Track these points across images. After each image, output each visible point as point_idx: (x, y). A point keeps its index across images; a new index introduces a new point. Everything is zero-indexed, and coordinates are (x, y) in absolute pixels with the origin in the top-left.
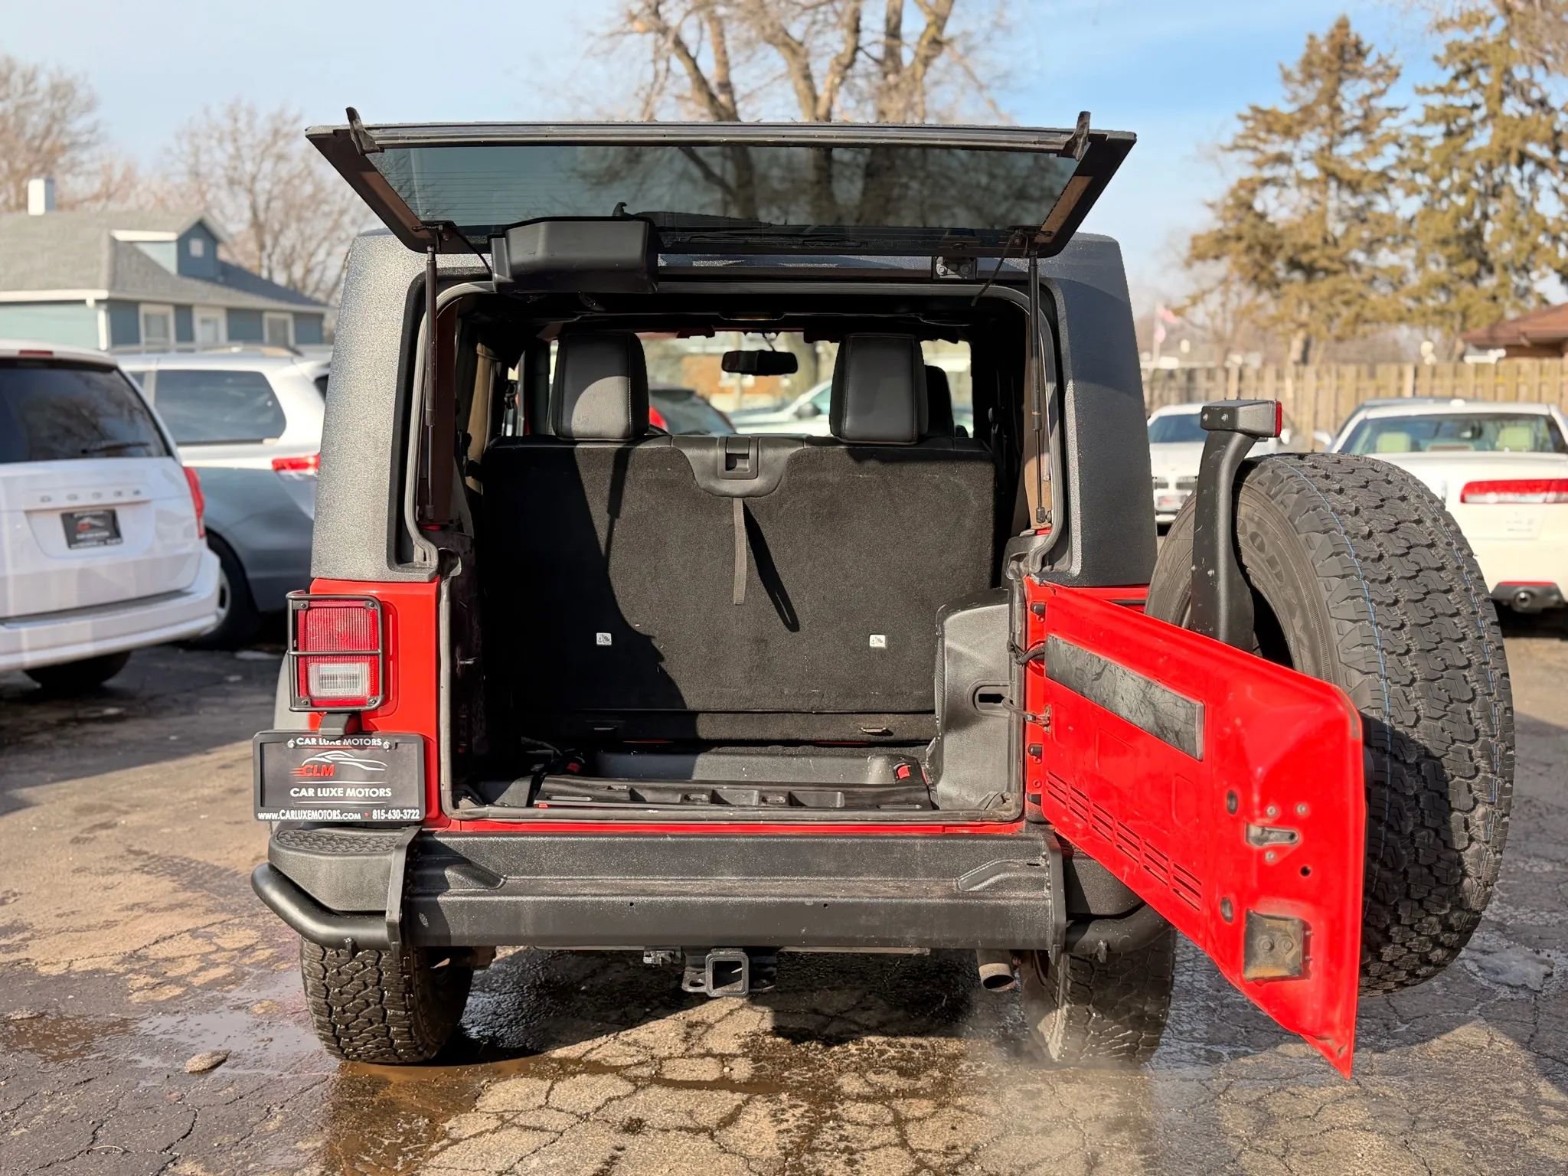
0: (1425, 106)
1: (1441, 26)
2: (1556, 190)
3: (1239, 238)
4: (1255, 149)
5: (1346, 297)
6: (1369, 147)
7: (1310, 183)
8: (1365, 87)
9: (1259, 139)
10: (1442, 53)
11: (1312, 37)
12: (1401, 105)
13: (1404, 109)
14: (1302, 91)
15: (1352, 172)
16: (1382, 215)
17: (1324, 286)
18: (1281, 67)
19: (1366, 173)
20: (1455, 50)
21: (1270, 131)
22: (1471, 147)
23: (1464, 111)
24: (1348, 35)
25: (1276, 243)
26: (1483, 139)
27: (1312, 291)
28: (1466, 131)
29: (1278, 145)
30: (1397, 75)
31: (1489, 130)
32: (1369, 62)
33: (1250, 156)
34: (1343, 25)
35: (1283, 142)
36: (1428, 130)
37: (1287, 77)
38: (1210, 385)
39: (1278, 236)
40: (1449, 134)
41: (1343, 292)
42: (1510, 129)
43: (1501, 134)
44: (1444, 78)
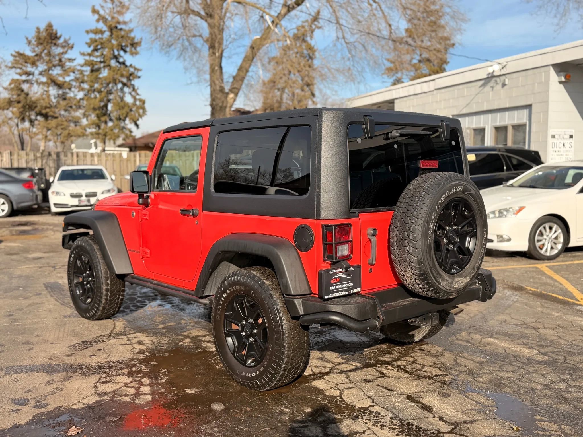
0: (85, 59)
1: (87, 32)
2: (130, 93)
3: (19, 102)
4: (21, 68)
5: (62, 127)
6: (64, 72)
7: (43, 83)
8: (59, 50)
9: (22, 65)
10: (88, 41)
11: (38, 28)
12: (73, 58)
13: (75, 59)
14: (36, 49)
15: (60, 81)
16: (71, 97)
17: (53, 123)
18: (27, 38)
19: (65, 82)
20: (93, 41)
21: (26, 62)
22: (101, 76)
23: (98, 63)
24: (52, 30)
25: (34, 105)
26: (105, 73)
27: (49, 124)
28: (98, 70)
29: (29, 68)
30: (72, 47)
31: (106, 71)
32: (61, 41)
33: (18, 71)
34: (50, 26)
35: (32, 67)
36: (84, 68)
37: (29, 43)
38: (66, 158)
39: (35, 103)
40: (92, 71)
41: (62, 125)
42: (116, 71)
43: (112, 73)
44: (89, 50)
